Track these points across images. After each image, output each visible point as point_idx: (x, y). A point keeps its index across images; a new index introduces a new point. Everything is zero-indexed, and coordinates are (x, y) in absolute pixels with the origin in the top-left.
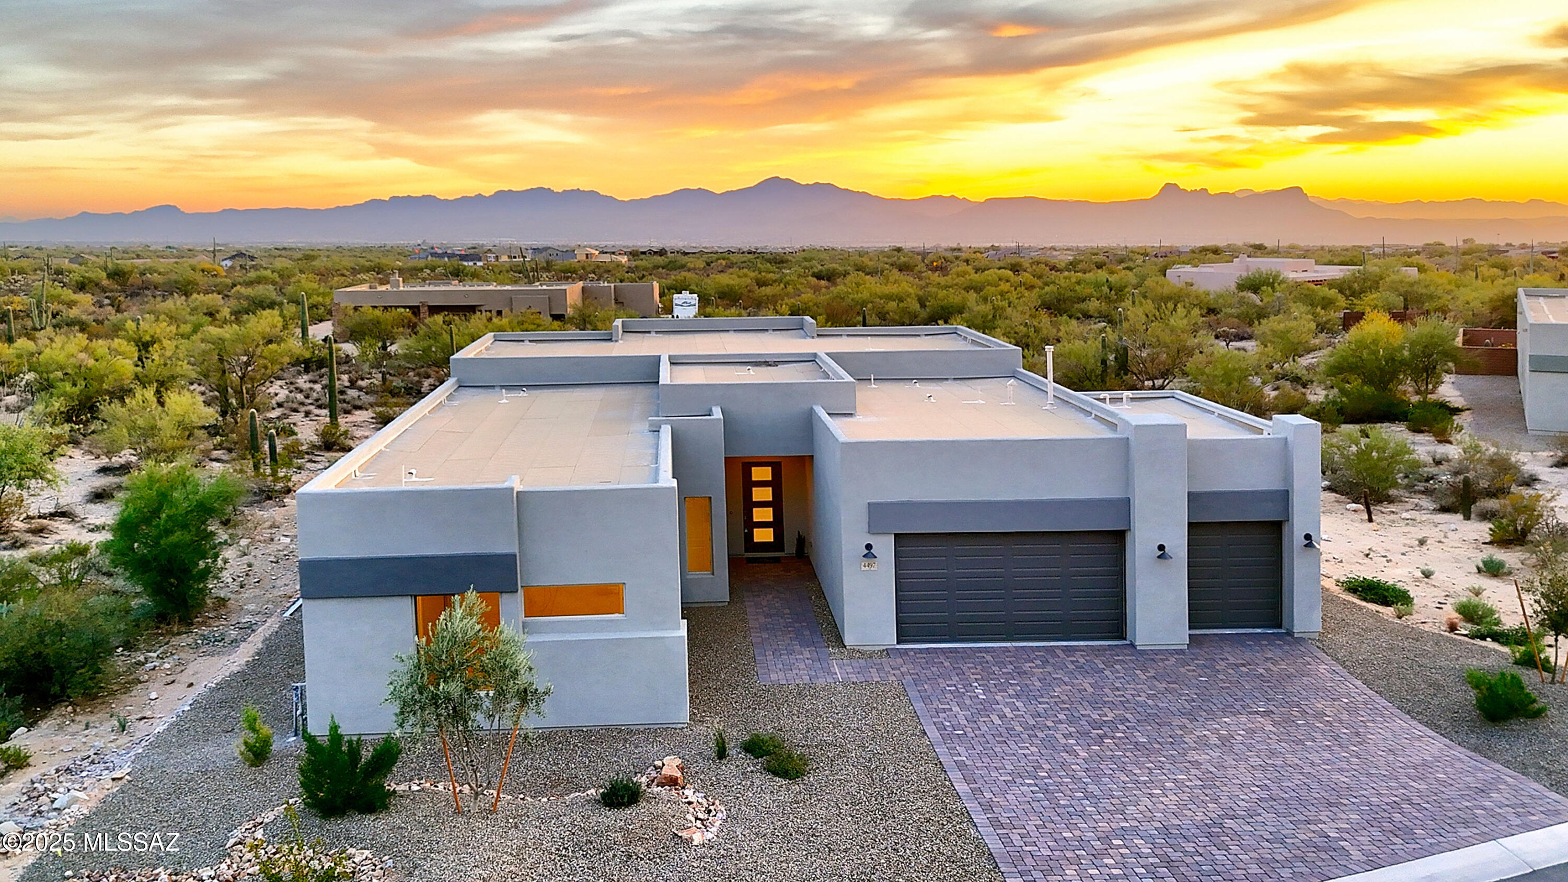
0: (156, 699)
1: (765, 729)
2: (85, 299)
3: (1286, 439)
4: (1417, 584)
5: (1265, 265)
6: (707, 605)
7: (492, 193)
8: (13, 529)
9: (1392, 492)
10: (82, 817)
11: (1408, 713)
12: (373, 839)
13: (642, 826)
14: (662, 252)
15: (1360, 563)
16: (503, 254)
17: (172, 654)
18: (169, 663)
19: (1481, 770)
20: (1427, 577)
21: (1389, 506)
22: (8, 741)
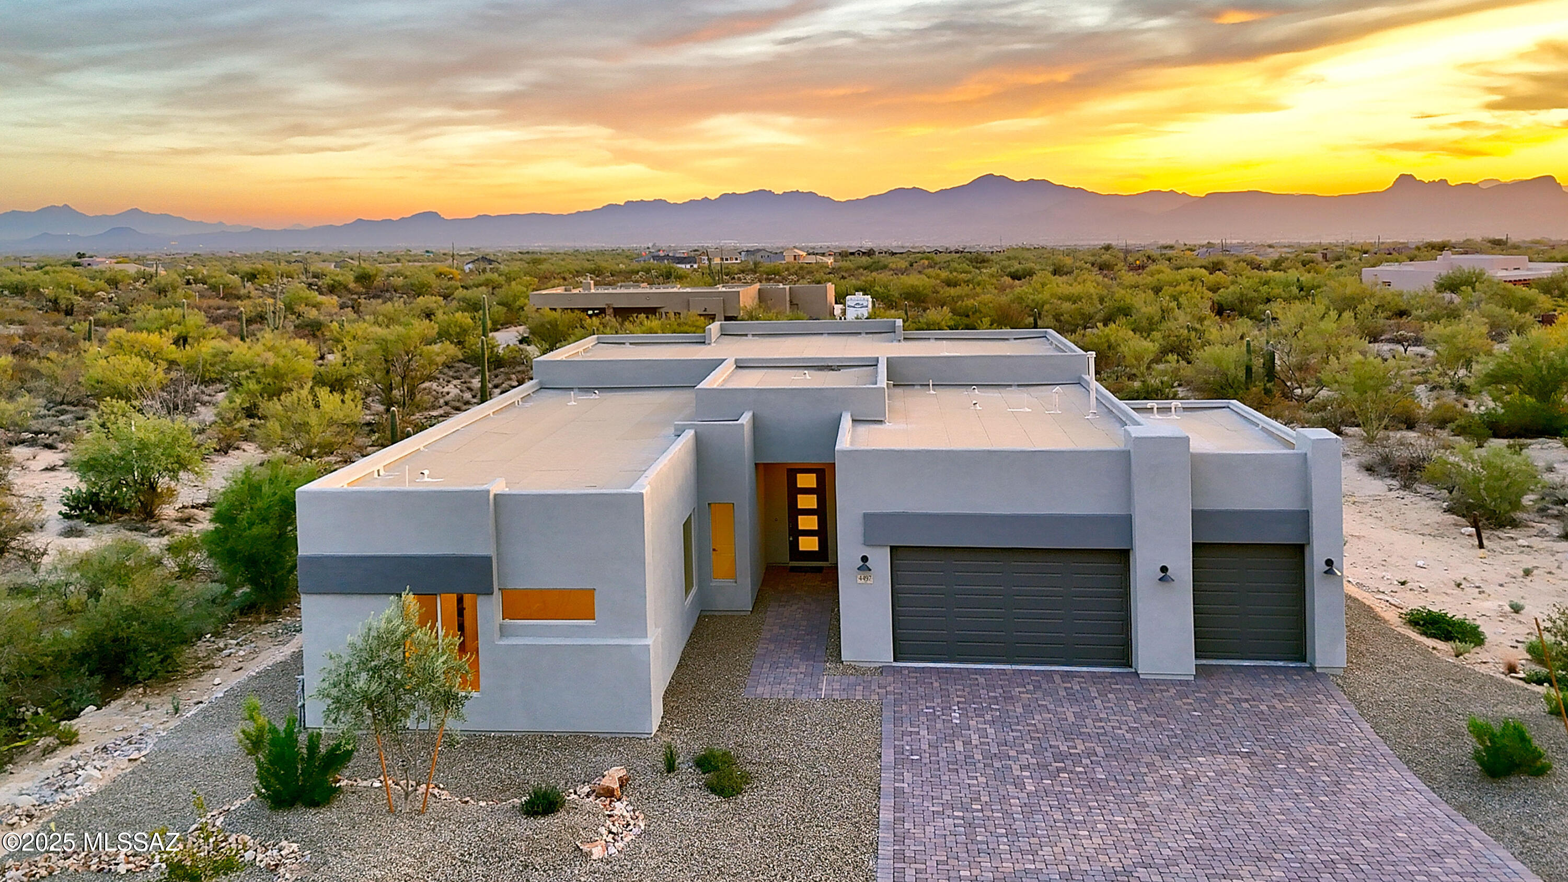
0: (219, 684)
1: (725, 743)
2: (332, 301)
3: (1306, 454)
4: (1501, 619)
5: (1468, 263)
6: (730, 613)
7: (717, 196)
8: (163, 517)
9: (1519, 515)
10: (90, 794)
11: (1407, 763)
12: (305, 833)
13: (548, 837)
14: (870, 253)
15: (1447, 594)
16: (716, 257)
17: (252, 642)
18: (244, 651)
19: (1452, 831)
20: (1517, 612)
21: (1511, 531)
22: (78, 717)
